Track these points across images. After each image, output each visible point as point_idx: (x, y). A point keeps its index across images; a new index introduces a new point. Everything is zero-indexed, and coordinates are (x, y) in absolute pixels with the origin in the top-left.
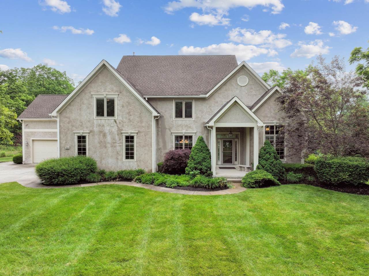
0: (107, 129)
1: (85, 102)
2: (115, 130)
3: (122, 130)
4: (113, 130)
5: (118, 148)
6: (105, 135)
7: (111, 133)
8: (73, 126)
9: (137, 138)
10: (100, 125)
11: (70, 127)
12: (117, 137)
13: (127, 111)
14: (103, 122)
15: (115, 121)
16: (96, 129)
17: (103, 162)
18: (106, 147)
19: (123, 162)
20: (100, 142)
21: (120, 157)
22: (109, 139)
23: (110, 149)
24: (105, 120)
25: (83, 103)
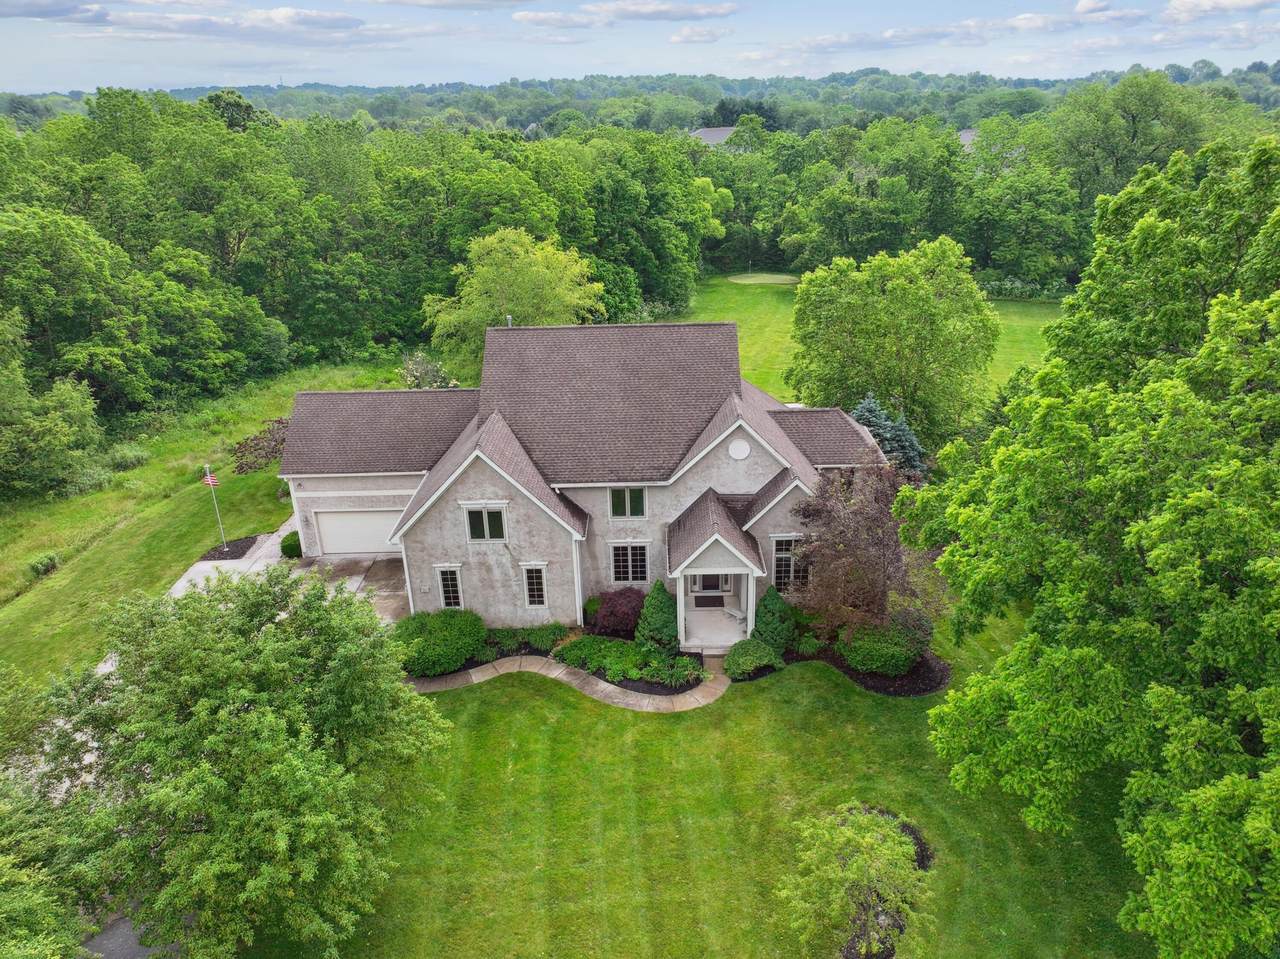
0: (492, 560)
1: (449, 515)
2: (506, 560)
3: (519, 560)
4: (504, 561)
5: (515, 588)
6: (489, 569)
7: (500, 565)
8: (431, 556)
9: (548, 571)
10: (478, 554)
11: (426, 558)
12: (511, 572)
13: (527, 529)
14: (484, 548)
15: (506, 546)
16: (473, 560)
17: (492, 610)
18: (493, 588)
19: (526, 610)
20: (482, 580)
21: (519, 603)
22: (497, 573)
23: (501, 591)
24: (488, 544)
25: (444, 518)
